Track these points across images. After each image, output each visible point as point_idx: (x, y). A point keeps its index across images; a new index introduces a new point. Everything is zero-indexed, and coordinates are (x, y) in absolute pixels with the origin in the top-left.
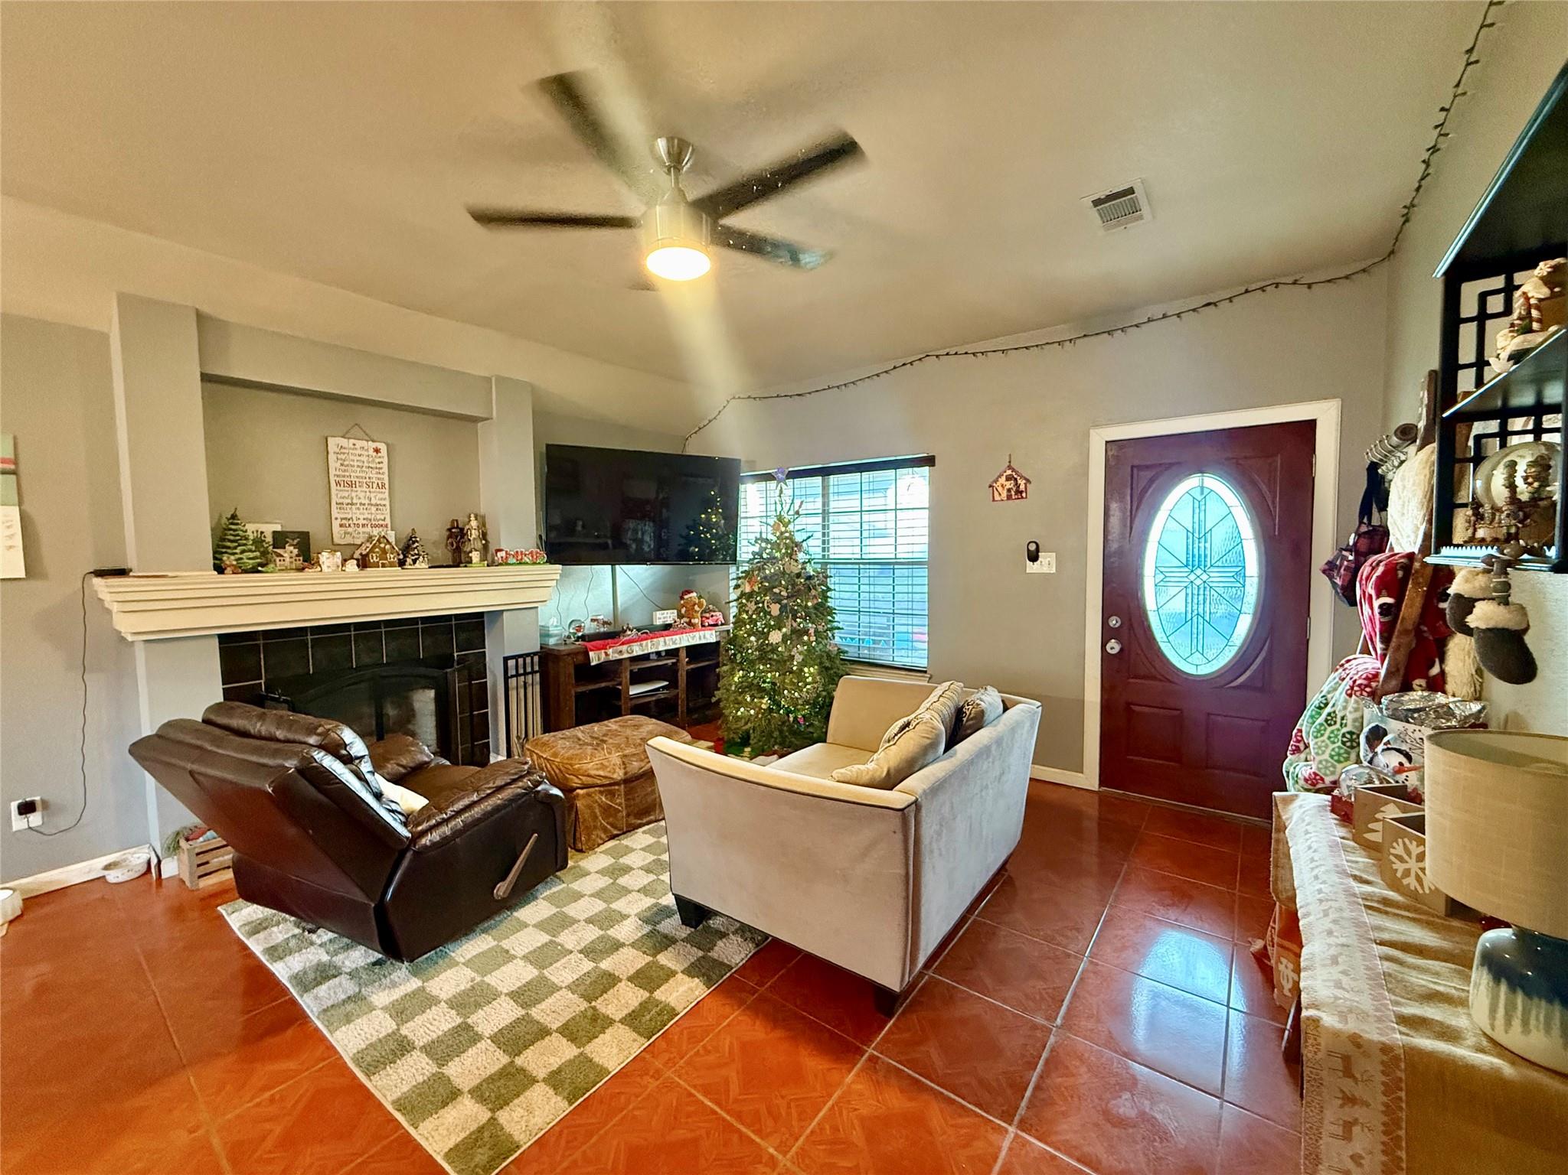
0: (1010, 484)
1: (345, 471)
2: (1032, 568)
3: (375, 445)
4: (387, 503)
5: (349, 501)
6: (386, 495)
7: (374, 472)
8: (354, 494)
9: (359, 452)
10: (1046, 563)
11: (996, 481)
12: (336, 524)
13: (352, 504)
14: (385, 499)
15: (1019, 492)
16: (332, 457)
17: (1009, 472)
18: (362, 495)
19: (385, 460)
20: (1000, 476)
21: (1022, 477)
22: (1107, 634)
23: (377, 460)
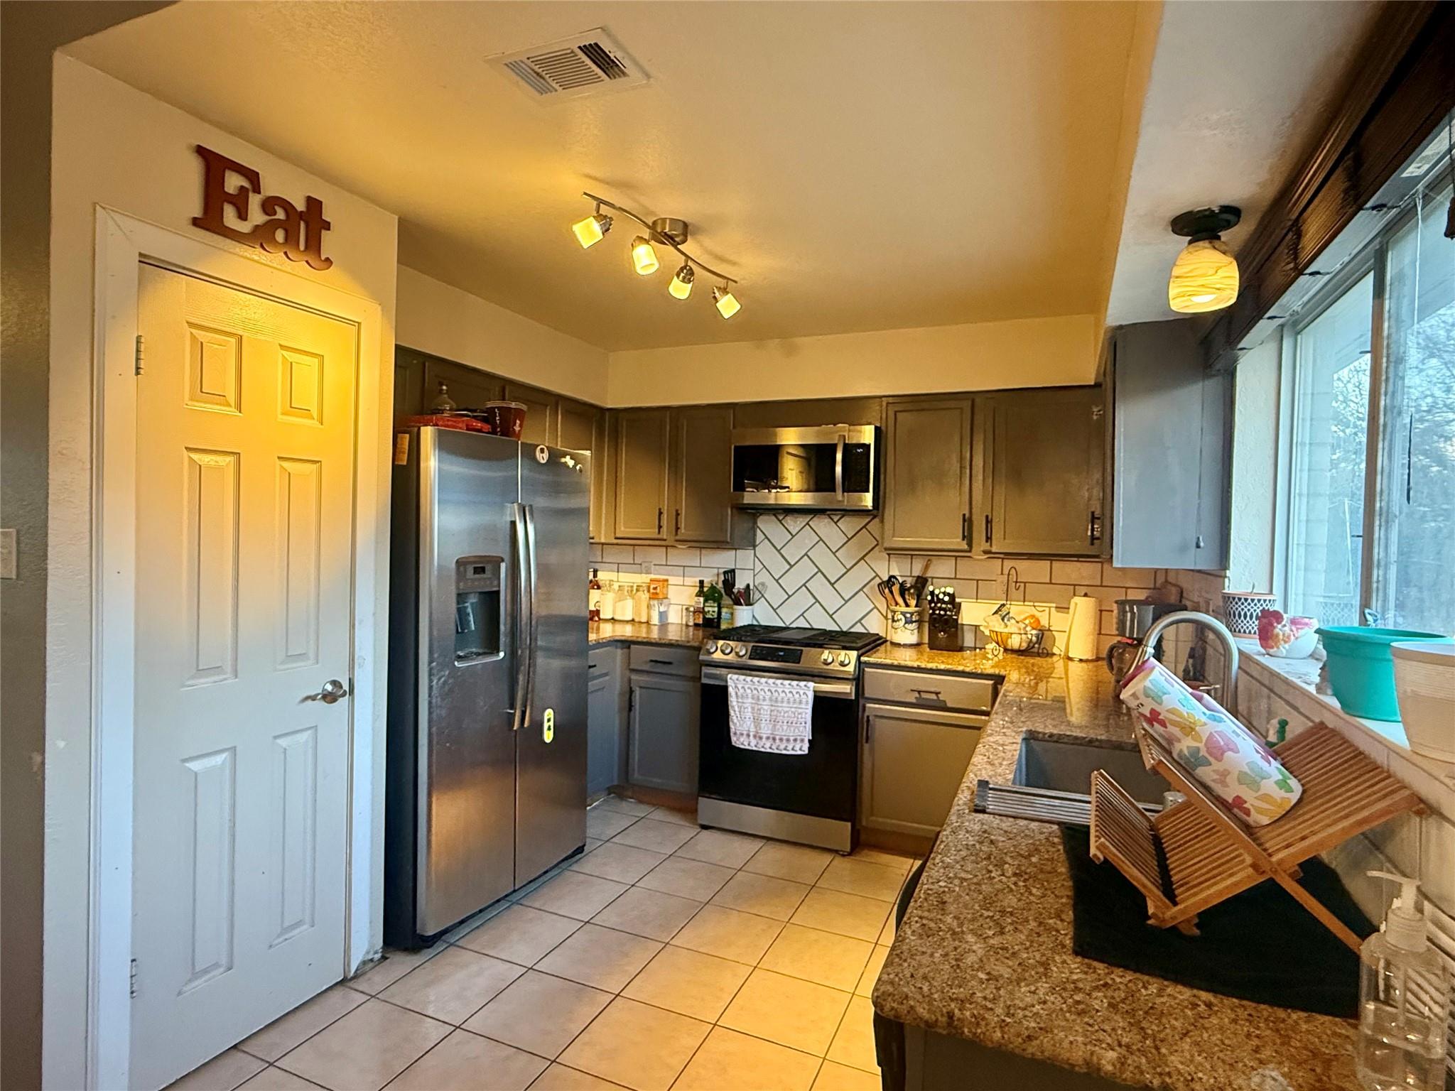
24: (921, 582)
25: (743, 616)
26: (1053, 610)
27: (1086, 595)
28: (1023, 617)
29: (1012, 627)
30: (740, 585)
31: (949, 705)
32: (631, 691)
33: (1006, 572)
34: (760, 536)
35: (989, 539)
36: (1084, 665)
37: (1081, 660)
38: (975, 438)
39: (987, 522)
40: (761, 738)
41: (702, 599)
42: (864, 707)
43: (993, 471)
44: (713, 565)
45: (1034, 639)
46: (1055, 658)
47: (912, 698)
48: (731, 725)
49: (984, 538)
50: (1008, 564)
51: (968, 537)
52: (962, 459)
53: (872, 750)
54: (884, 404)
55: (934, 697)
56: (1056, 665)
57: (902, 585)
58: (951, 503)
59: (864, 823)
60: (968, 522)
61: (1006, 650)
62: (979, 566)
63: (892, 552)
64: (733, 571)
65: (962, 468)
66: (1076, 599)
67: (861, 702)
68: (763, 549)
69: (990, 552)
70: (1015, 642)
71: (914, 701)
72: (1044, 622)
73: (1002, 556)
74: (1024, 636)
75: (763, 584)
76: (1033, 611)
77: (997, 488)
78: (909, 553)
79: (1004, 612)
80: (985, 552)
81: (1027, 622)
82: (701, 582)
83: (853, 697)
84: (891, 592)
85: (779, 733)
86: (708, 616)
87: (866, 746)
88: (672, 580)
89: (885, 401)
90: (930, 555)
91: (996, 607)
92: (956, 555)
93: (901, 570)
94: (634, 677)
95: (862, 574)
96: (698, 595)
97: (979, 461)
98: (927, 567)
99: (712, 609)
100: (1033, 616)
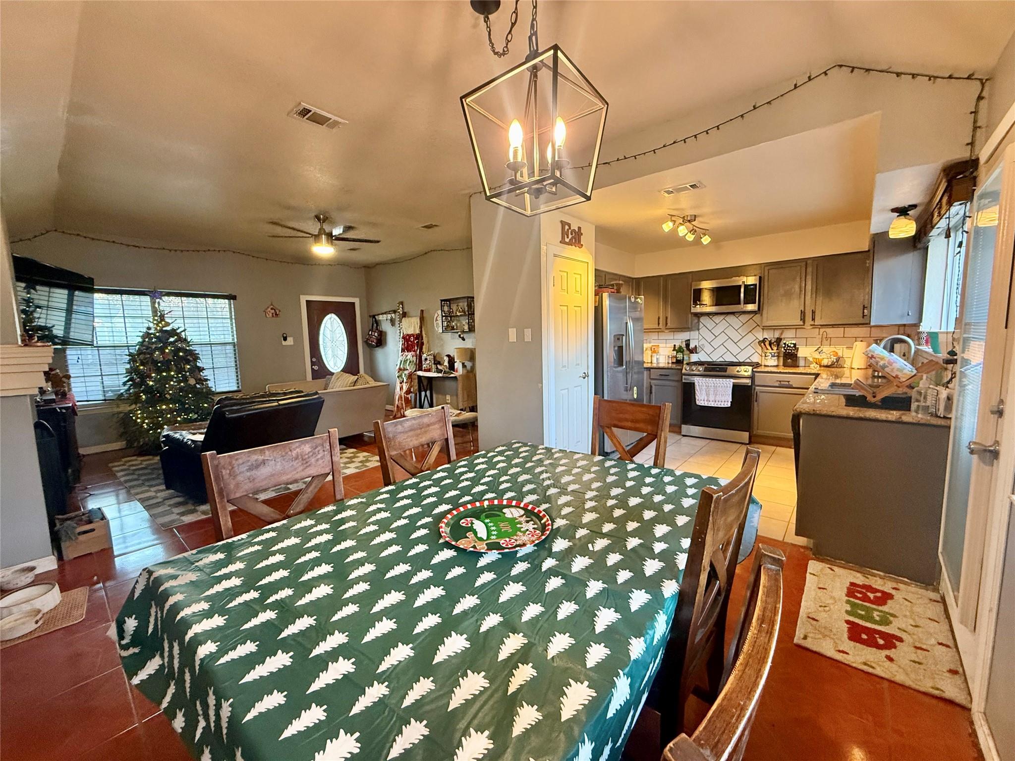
0: (273, 311)
2: (284, 343)
10: (290, 341)
11: (266, 309)
15: (276, 314)
17: (272, 307)
20: (268, 307)
21: (277, 309)
22: (313, 364)
24: (779, 340)
25: (694, 358)
26: (845, 349)
27: (862, 341)
28: (829, 352)
29: (824, 356)
30: (692, 346)
31: (794, 386)
32: (651, 387)
33: (821, 333)
34: (701, 325)
35: (813, 319)
36: (860, 370)
37: (858, 369)
38: (807, 277)
39: (813, 312)
40: (710, 401)
41: (675, 352)
42: (755, 389)
43: (816, 291)
44: (680, 339)
45: (835, 361)
46: (845, 369)
47: (777, 384)
48: (696, 397)
49: (811, 319)
50: (822, 330)
51: (803, 319)
52: (800, 287)
53: (758, 404)
54: (763, 267)
55: (787, 383)
56: (845, 372)
57: (770, 342)
58: (796, 306)
59: (754, 433)
60: (803, 314)
61: (821, 366)
62: (808, 331)
63: (765, 328)
64: (689, 340)
65: (801, 291)
66: (857, 343)
67: (753, 387)
68: (703, 330)
69: (814, 325)
70: (825, 362)
71: (778, 385)
72: (840, 354)
73: (819, 327)
74: (830, 360)
75: (703, 345)
76: (835, 350)
77: (818, 298)
78: (773, 328)
79: (820, 350)
80: (811, 325)
81: (831, 354)
82: (675, 345)
83: (750, 384)
84: (765, 345)
85: (717, 399)
86: (678, 359)
87: (755, 404)
88: (661, 345)
89: (763, 266)
90: (784, 328)
91: (816, 349)
92: (796, 328)
93: (769, 335)
94: (653, 382)
95: (750, 338)
96: (673, 350)
97: (809, 287)
98: (782, 334)
99: (680, 356)
100: (834, 352)
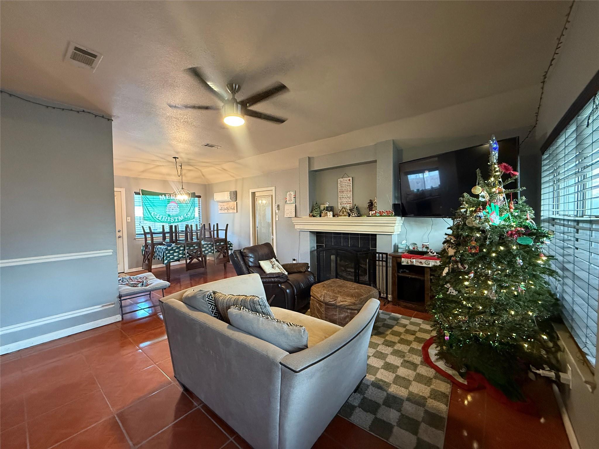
1: (342, 188)
3: (348, 179)
4: (352, 196)
5: (342, 197)
6: (352, 194)
7: (348, 187)
8: (343, 195)
9: (345, 181)
12: (339, 203)
13: (343, 197)
14: (351, 195)
16: (339, 184)
18: (345, 194)
19: (351, 183)
23: (349, 183)
